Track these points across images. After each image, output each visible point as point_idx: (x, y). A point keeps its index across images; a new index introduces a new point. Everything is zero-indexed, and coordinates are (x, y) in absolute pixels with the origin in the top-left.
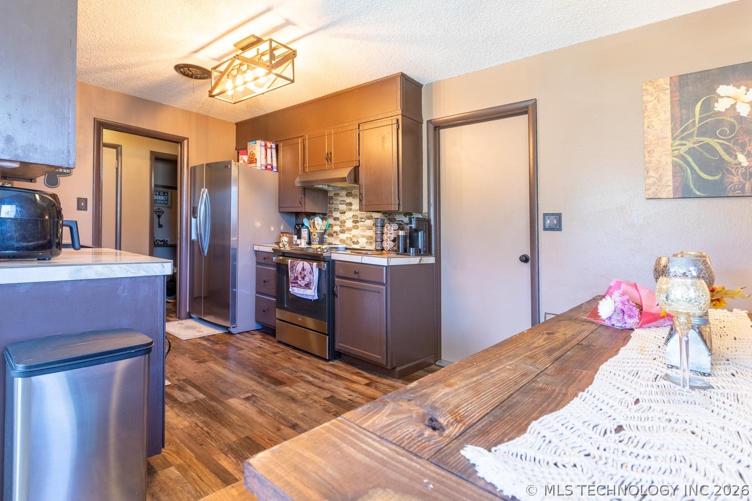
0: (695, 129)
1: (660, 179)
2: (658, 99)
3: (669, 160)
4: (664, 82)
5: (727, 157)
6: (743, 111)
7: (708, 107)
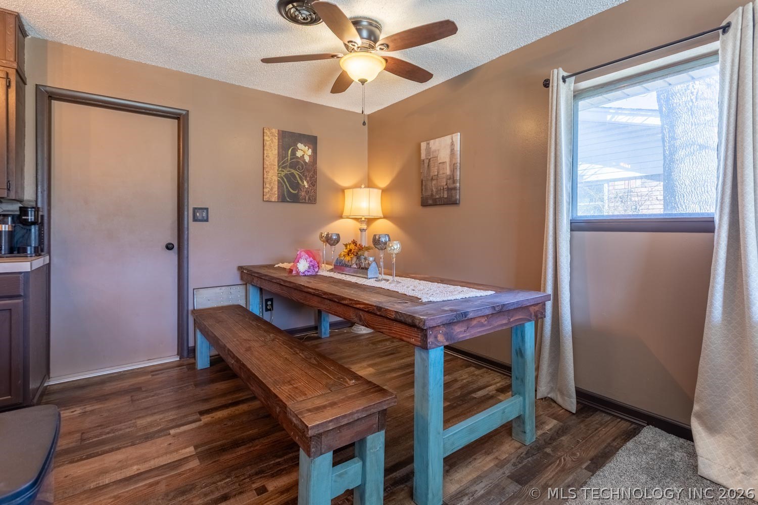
0: (288, 163)
1: (271, 189)
2: (272, 140)
3: (276, 178)
4: (275, 131)
5: (300, 182)
6: (307, 159)
7: (294, 153)
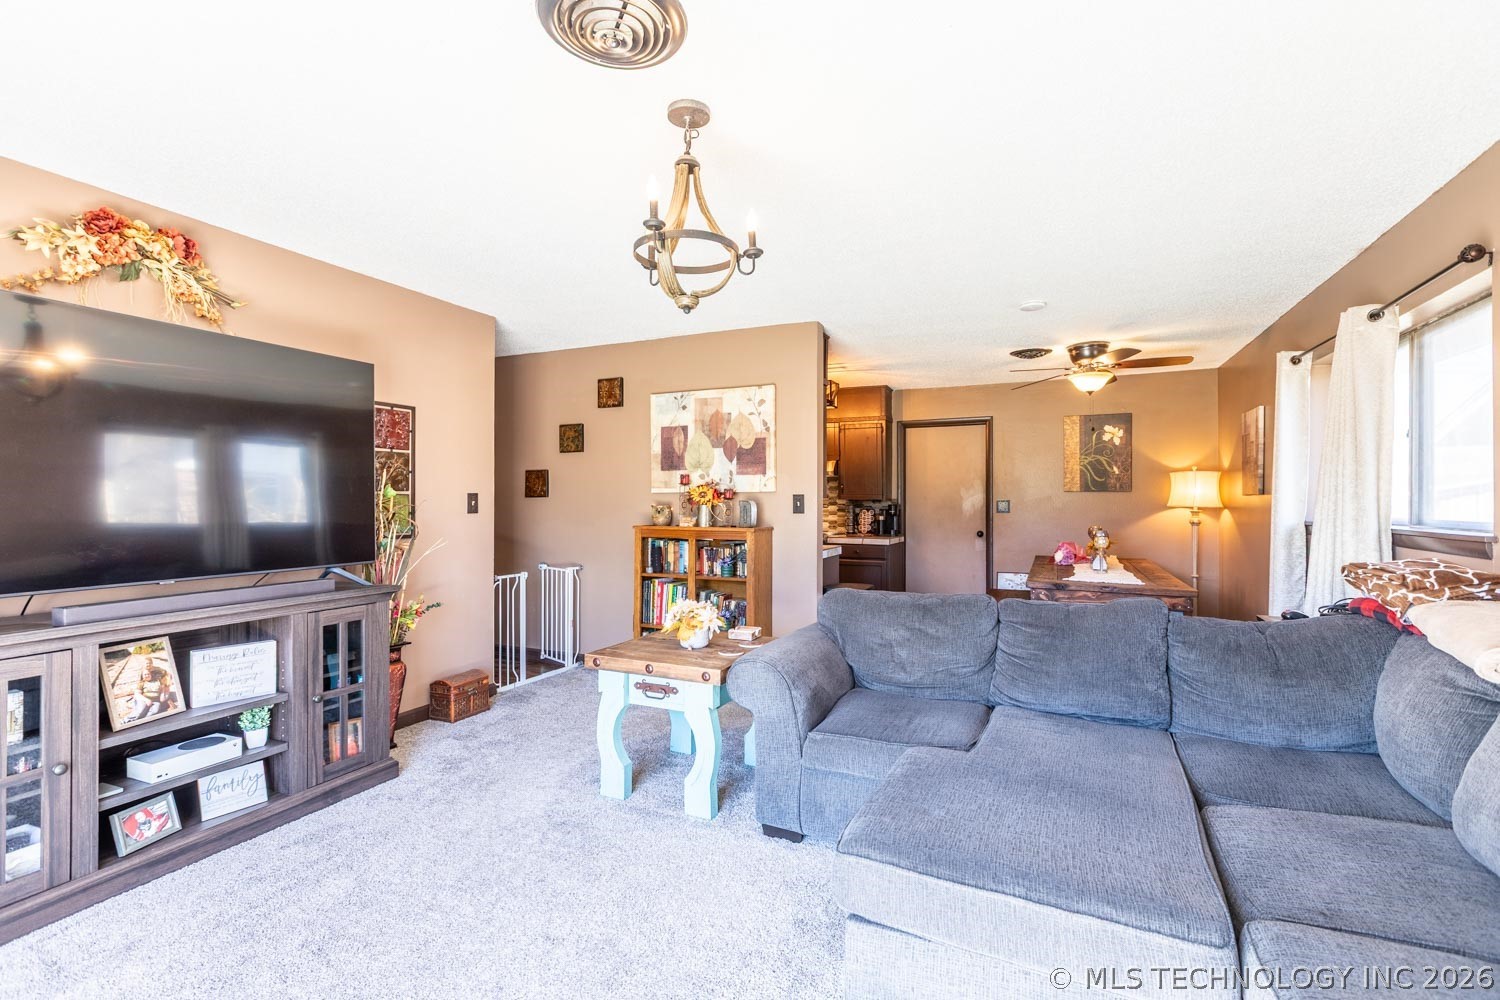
0: (1092, 450)
1: (1073, 479)
2: (1072, 428)
3: (1078, 467)
4: (1076, 419)
5: (1108, 468)
6: (1117, 441)
7: (1099, 437)
